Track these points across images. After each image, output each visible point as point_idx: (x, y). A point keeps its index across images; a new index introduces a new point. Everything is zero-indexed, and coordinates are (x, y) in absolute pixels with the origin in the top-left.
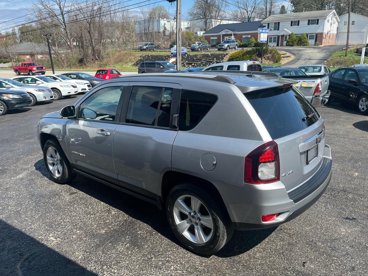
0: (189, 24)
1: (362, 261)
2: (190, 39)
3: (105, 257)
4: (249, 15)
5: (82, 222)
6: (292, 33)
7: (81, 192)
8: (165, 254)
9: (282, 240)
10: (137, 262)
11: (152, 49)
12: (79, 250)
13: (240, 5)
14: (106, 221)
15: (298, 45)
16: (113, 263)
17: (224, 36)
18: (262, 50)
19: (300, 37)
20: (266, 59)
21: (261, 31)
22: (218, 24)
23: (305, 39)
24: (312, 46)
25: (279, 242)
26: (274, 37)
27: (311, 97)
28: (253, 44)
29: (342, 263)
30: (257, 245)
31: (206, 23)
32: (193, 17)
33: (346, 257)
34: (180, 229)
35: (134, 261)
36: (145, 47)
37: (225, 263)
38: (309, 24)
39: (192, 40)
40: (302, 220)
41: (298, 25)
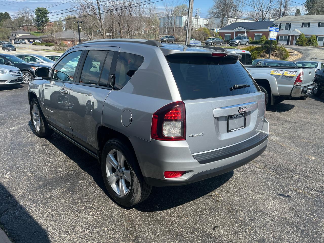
0: (208, 21)
1: (276, 235)
2: (207, 35)
3: (40, 196)
4: (263, 15)
5: (38, 167)
6: (302, 34)
7: (52, 145)
8: (91, 201)
9: (206, 205)
10: (63, 204)
11: (171, 41)
12: (22, 188)
13: (255, 6)
14: (58, 169)
15: (307, 45)
16: (43, 202)
17: (237, 33)
18: (270, 47)
19: (310, 38)
20: (274, 56)
21: (271, 29)
22: (234, 22)
23: (314, 40)
24: (321, 47)
25: (202, 206)
26: (284, 37)
27: (292, 86)
28: (264, 41)
29: (255, 233)
30: (179, 205)
31: (222, 21)
32: (212, 15)
33: (262, 229)
34: (109, 181)
35: (61, 204)
36: (165, 39)
37: (140, 216)
38: (319, 26)
39: (208, 36)
40: (235, 191)
41: (309, 27)
